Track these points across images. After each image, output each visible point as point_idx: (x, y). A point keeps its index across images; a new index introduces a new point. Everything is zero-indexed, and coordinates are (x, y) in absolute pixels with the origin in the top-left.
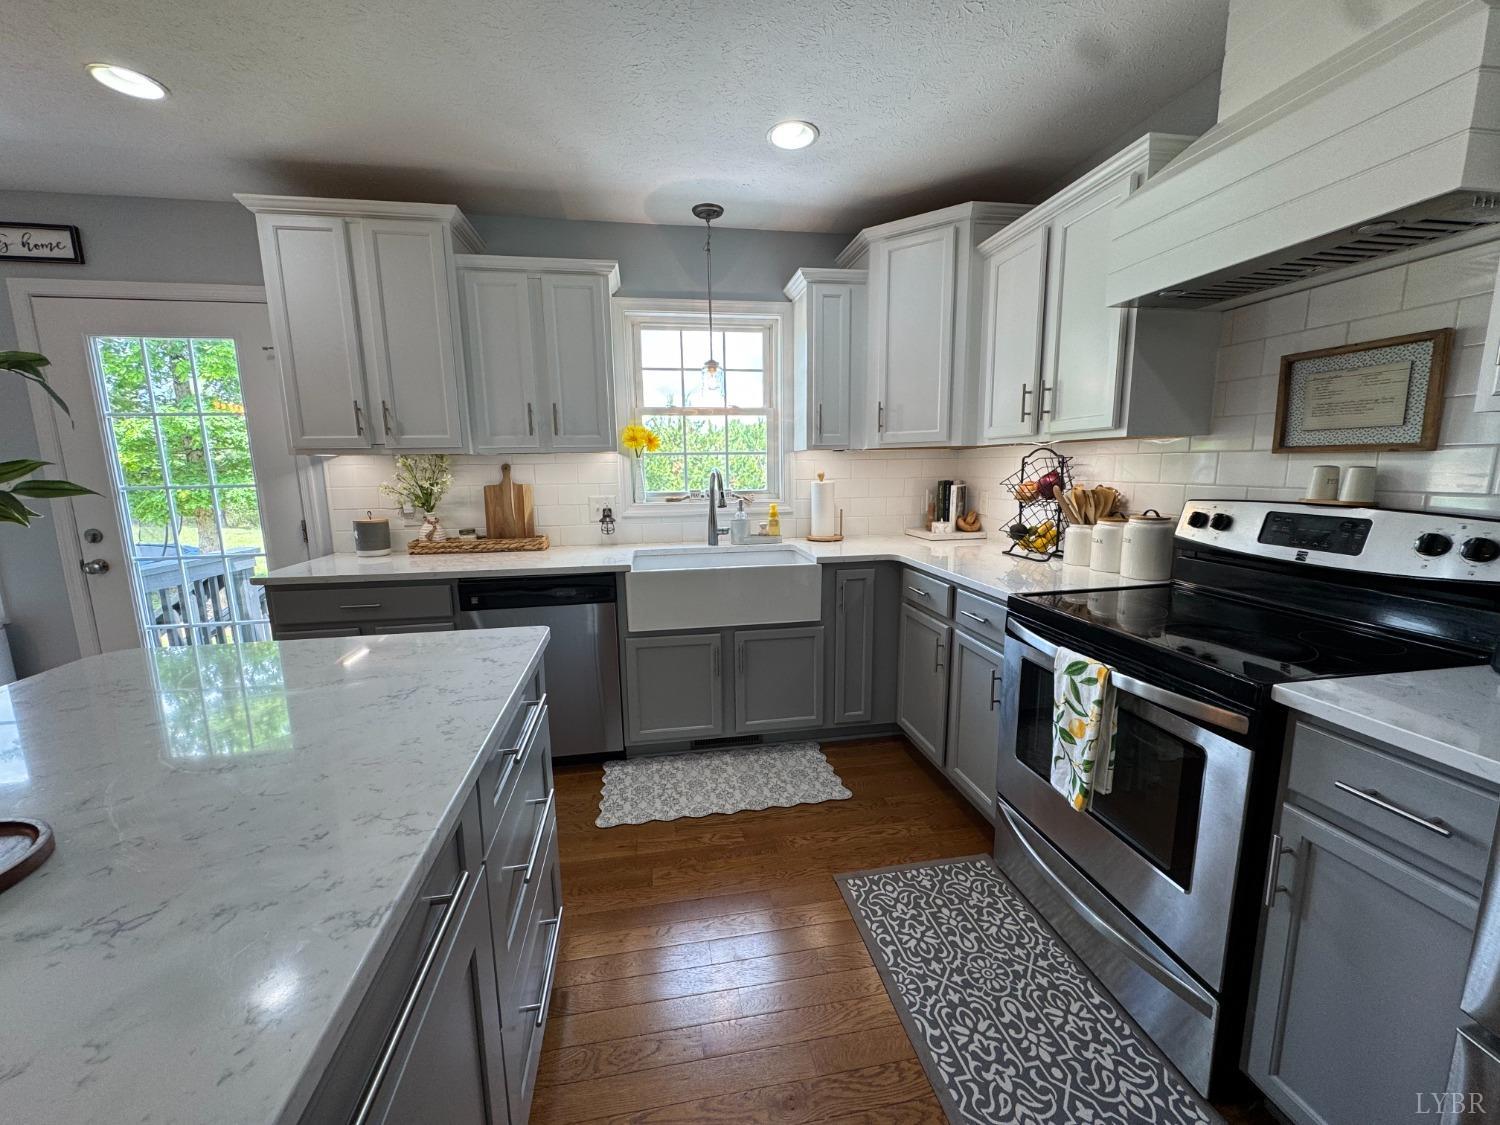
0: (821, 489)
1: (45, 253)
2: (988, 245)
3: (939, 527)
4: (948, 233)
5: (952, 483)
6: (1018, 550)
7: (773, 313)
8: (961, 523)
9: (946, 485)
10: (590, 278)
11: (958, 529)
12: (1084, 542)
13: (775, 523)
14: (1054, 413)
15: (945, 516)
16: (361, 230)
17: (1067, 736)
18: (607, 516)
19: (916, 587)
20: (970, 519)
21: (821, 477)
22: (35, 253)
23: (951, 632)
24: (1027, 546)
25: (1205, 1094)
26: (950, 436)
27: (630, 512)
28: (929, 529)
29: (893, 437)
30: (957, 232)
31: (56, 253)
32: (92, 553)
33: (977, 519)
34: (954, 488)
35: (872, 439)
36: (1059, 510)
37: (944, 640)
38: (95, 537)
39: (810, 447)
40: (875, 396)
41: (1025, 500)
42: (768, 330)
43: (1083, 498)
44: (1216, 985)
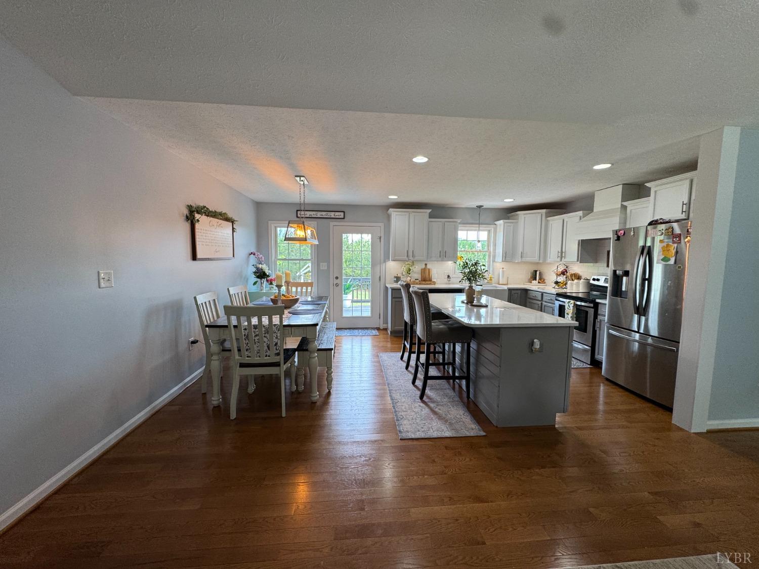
0: (503, 271)
1: (338, 217)
2: (549, 218)
3: (534, 282)
4: (539, 216)
5: (537, 271)
6: (556, 287)
7: (492, 228)
8: (540, 281)
9: (536, 271)
10: (455, 223)
11: (539, 283)
12: (572, 285)
13: (491, 280)
14: (565, 257)
15: (535, 279)
16: (412, 215)
17: (568, 314)
18: (449, 276)
19: (532, 294)
20: (542, 280)
21: (503, 268)
22: (336, 217)
23: (542, 304)
24: (558, 286)
25: (589, 363)
26: (539, 260)
27: (454, 276)
28: (531, 282)
29: (524, 259)
30: (542, 215)
31: (340, 217)
32: (336, 281)
33: (544, 280)
34: (538, 272)
35: (518, 260)
36: (566, 278)
37: (540, 305)
38: (337, 278)
39: (502, 261)
40: (520, 250)
41: (558, 275)
42: (489, 231)
43: (572, 275)
44: (590, 345)
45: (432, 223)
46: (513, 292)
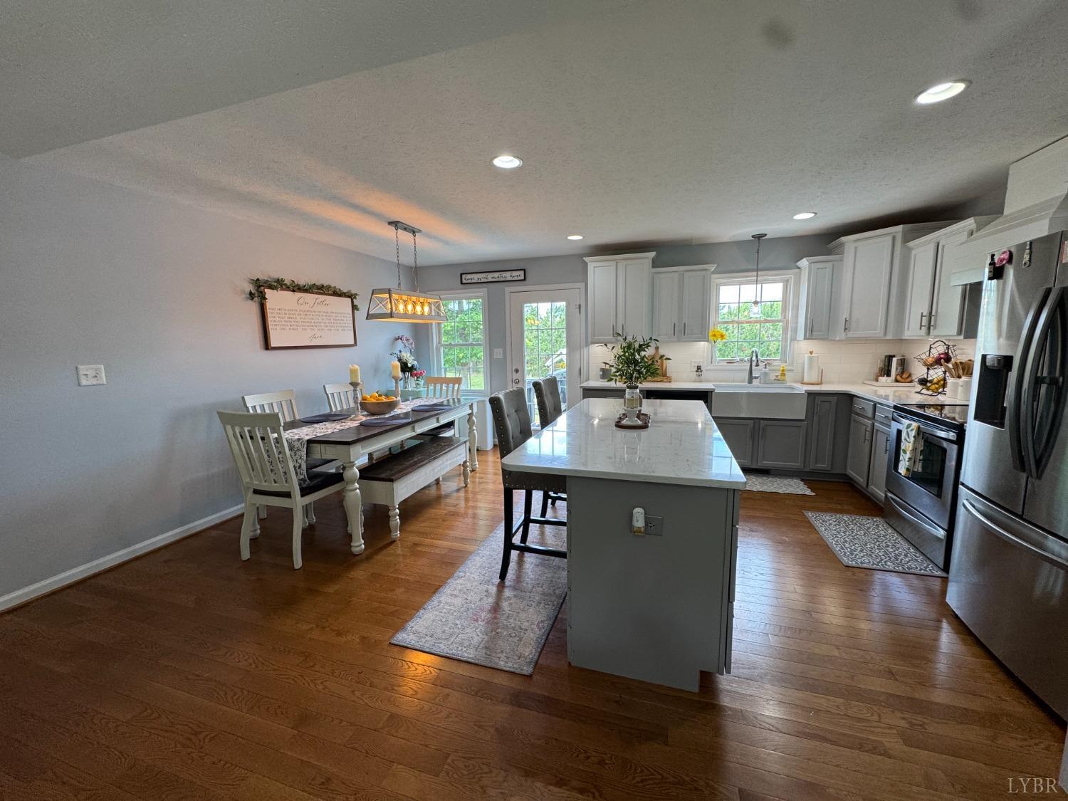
0: (811, 359)
1: (516, 278)
2: (911, 244)
3: (883, 379)
4: (889, 239)
5: (894, 356)
6: (924, 391)
7: (790, 275)
8: (899, 378)
9: (890, 358)
10: (703, 272)
11: (897, 381)
12: (956, 385)
13: (783, 375)
14: (935, 327)
15: (889, 375)
16: (621, 265)
17: (905, 452)
18: (699, 368)
19: (858, 405)
20: (904, 376)
21: (811, 353)
22: (514, 279)
23: (873, 425)
24: (928, 389)
25: (942, 567)
26: (885, 333)
27: (709, 368)
28: (877, 380)
29: (851, 334)
30: (894, 239)
31: (519, 278)
32: (516, 376)
33: (910, 375)
34: (895, 360)
35: (841, 335)
36: (945, 372)
37: (869, 429)
38: (517, 371)
39: (805, 339)
40: (844, 315)
41: (929, 367)
42: (786, 283)
43: (956, 365)
44: (946, 528)
45: (662, 276)
46: (818, 399)
